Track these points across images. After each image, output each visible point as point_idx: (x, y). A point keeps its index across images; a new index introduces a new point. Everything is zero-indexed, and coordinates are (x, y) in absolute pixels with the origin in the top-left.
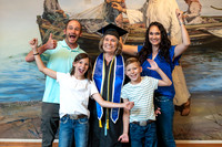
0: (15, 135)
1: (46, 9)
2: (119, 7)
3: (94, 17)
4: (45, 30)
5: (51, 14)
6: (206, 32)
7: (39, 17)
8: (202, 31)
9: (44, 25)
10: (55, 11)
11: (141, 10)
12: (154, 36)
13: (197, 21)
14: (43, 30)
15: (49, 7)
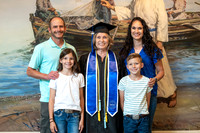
0: (10, 128)
1: (38, 7)
2: (108, 5)
3: (84, 15)
4: (38, 27)
5: (43, 12)
6: (191, 27)
7: (31, 15)
8: (187, 26)
9: (36, 23)
10: (47, 9)
11: (129, 7)
12: (136, 31)
13: (182, 17)
14: (36, 27)
15: (41, 6)
